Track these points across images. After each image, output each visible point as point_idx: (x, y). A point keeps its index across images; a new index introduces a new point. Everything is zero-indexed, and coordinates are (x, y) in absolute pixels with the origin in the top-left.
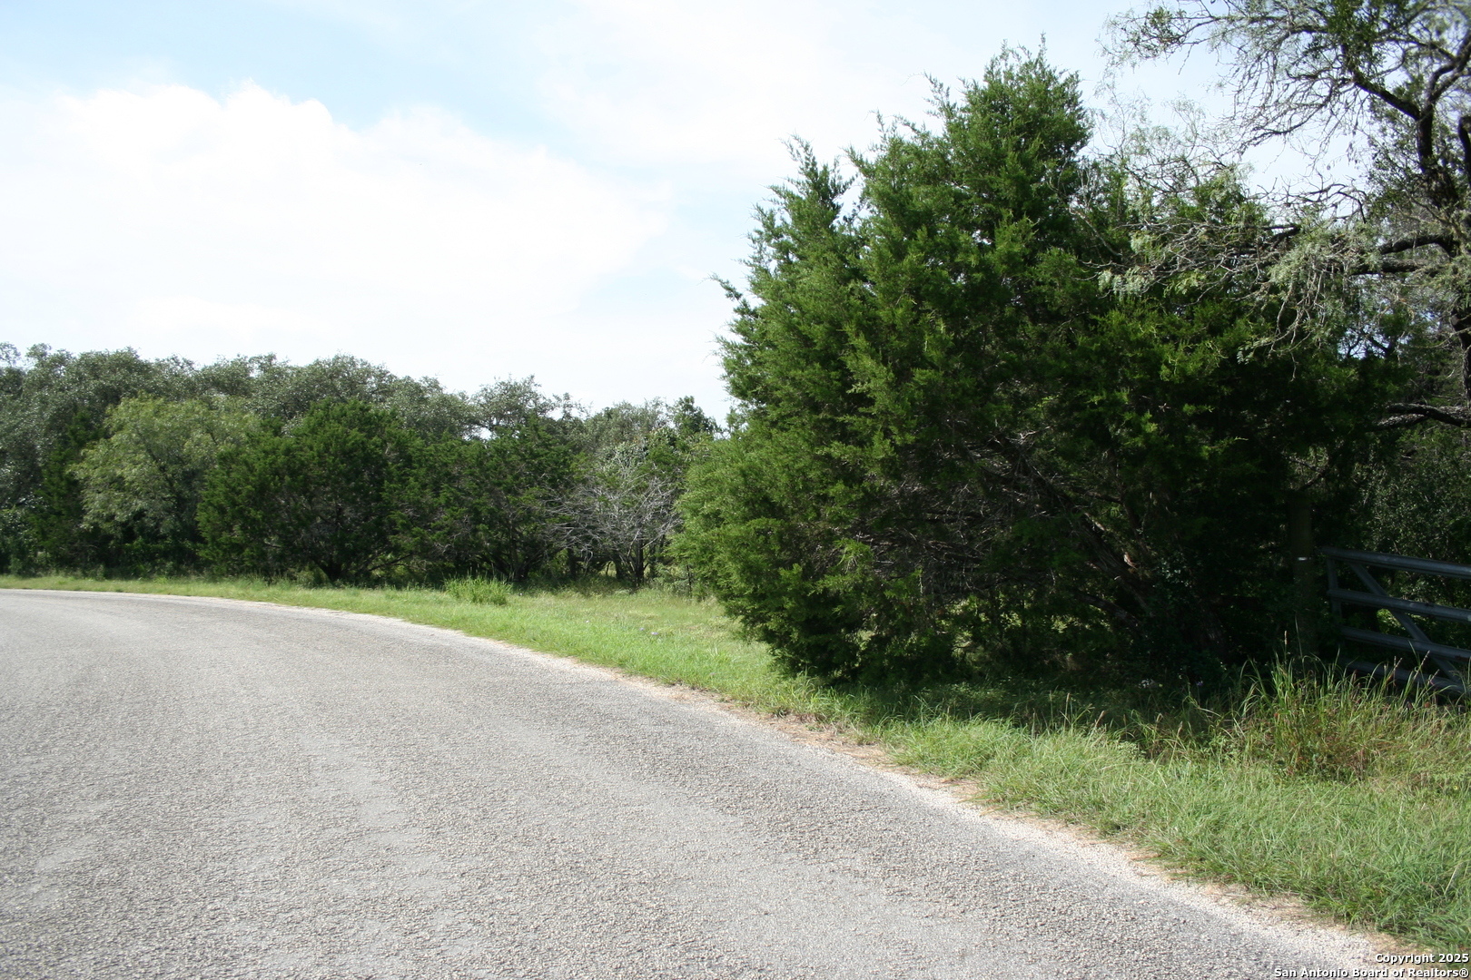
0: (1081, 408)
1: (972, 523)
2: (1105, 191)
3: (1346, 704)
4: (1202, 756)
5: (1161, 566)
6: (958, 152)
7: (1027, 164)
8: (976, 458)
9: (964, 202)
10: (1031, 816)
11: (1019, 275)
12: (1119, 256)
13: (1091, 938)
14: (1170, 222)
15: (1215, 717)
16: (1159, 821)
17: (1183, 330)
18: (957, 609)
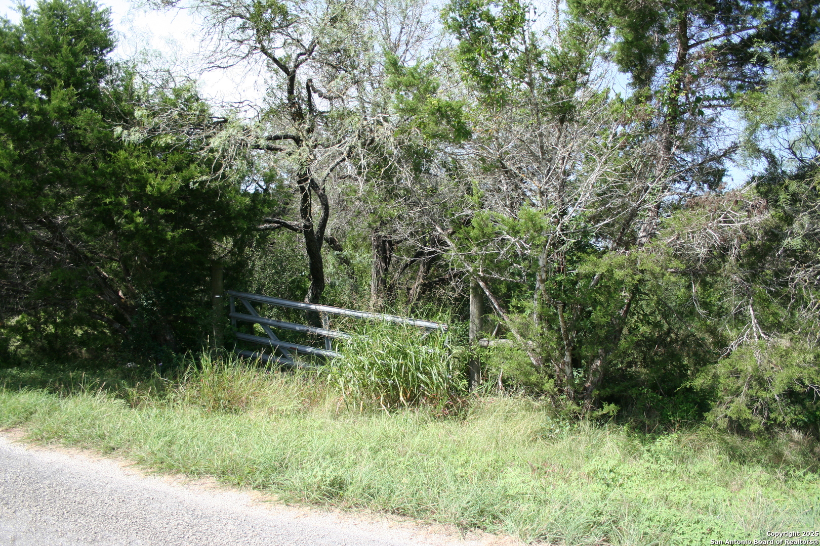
0: (99, 205)
1: (24, 270)
2: (122, 80)
3: (238, 373)
4: (162, 404)
5: (141, 298)
6: (29, 38)
7: (75, 55)
8: (29, 230)
9: (31, 70)
10: (60, 447)
11: (65, 121)
12: (127, 120)
13: (98, 516)
14: (158, 105)
15: (169, 383)
16: (138, 443)
17: (161, 167)
18: (13, 321)
